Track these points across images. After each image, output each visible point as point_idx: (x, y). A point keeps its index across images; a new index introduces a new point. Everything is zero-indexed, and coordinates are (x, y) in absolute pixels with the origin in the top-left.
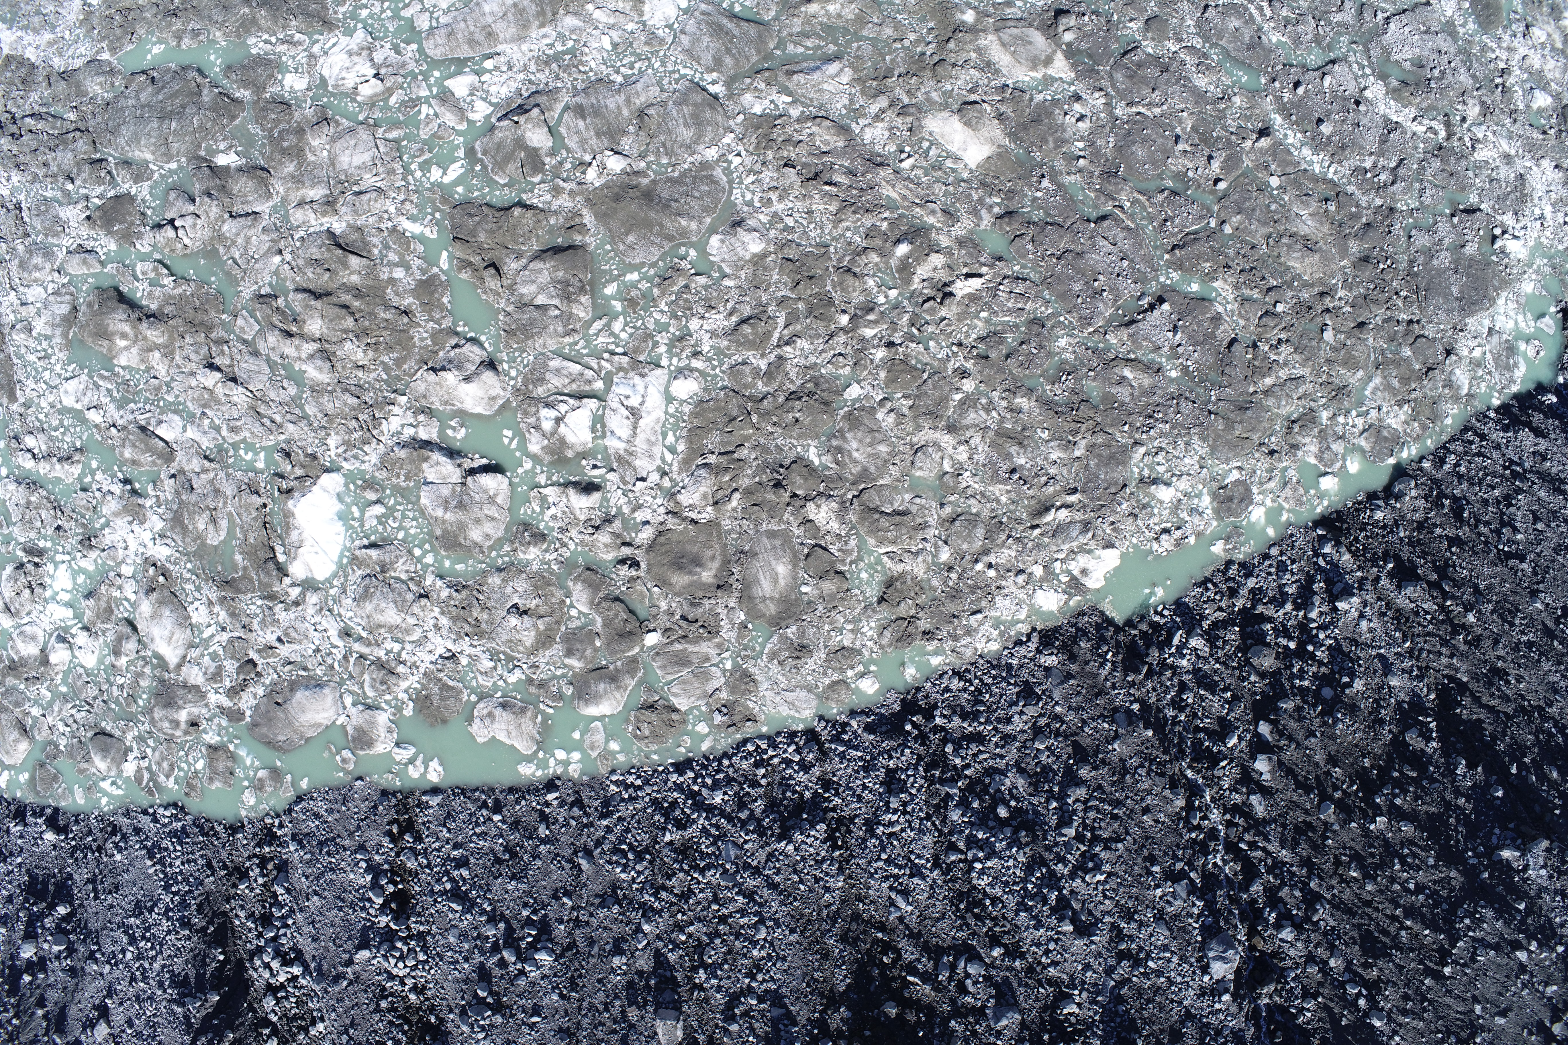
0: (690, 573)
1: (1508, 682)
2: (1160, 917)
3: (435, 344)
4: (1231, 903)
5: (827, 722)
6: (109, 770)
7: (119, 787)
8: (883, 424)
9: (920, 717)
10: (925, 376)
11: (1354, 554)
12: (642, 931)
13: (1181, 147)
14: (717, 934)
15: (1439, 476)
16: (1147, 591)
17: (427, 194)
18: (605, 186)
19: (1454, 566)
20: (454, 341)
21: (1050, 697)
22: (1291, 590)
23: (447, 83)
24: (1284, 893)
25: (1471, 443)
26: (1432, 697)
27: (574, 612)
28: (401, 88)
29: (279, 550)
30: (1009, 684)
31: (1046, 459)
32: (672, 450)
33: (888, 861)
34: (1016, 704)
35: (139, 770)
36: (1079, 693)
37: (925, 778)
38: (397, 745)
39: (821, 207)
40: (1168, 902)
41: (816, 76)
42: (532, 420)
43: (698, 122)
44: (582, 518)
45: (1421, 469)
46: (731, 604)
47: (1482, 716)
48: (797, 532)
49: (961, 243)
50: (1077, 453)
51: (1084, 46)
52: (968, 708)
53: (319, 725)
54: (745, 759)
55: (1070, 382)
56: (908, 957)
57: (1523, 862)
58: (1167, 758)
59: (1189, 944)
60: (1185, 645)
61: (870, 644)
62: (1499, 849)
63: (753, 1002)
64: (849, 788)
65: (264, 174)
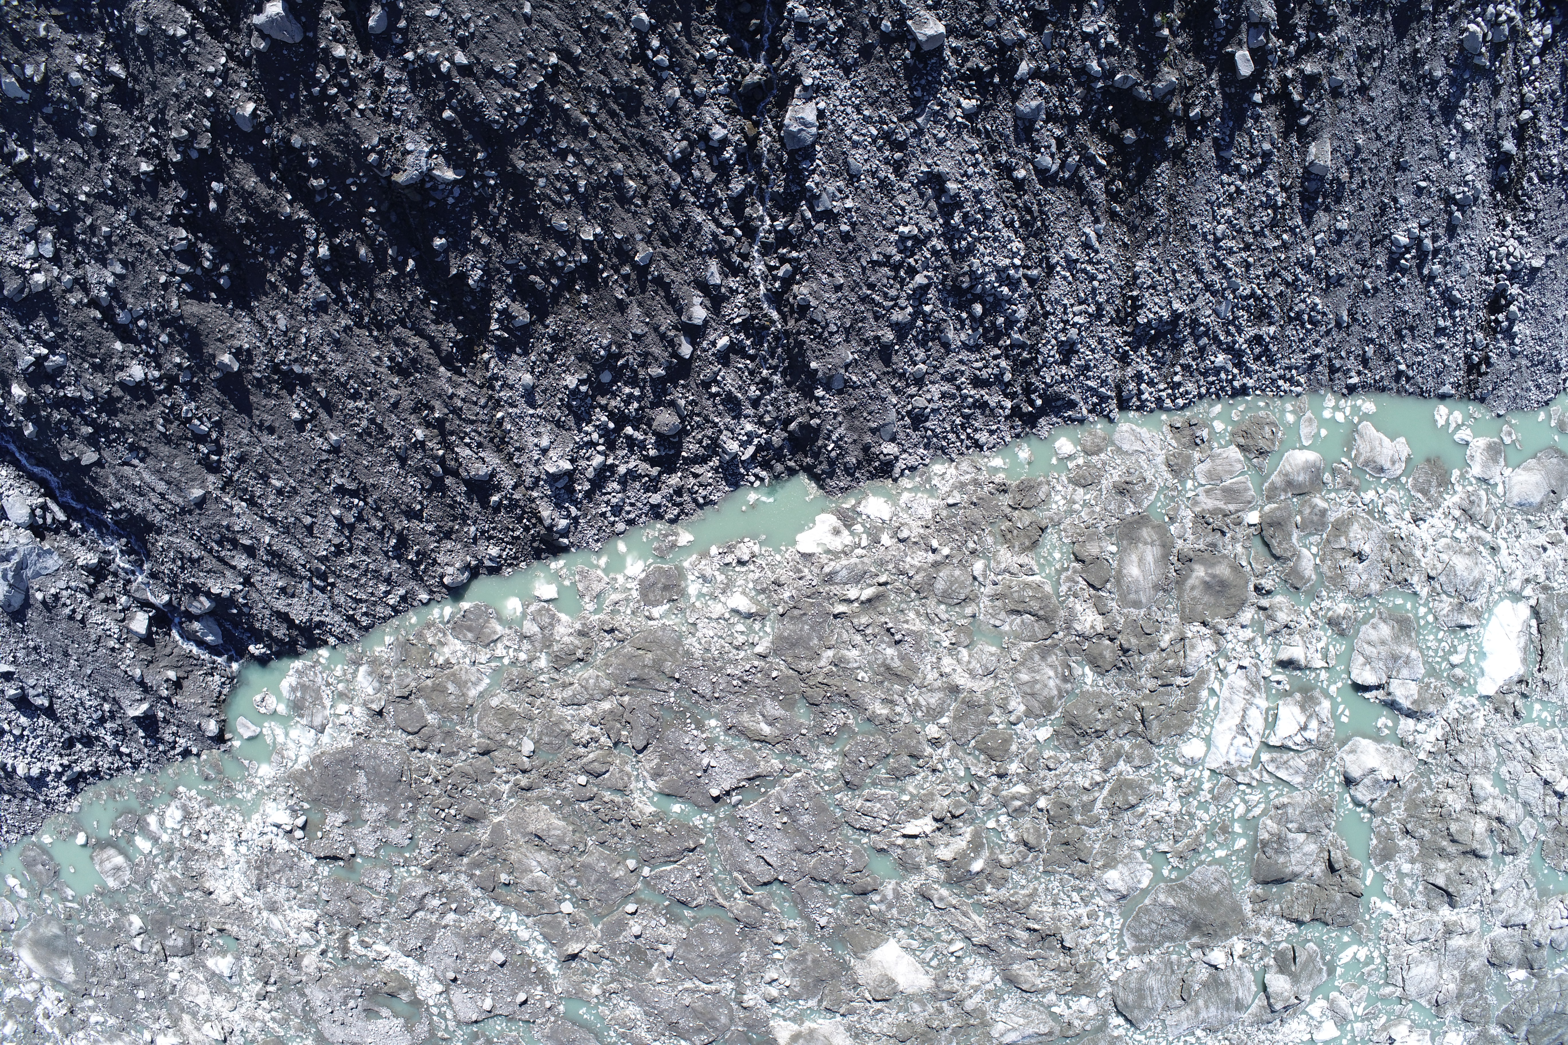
0: (1214, 576)
1: (391, 359)
2: (853, 178)
3: (1389, 804)
5: (1107, 416)
8: (1020, 700)
9: (1024, 410)
10: (973, 743)
11: (535, 514)
13: (669, 949)
14: (1256, 234)
15: (412, 583)
18: (1230, 937)
19: (423, 489)
20: (1375, 805)
21: (898, 413)
22: (614, 487)
24: (710, 177)
25: (365, 615)
26: (486, 356)
27: (1314, 550)
29: (1534, 631)
30: (933, 431)
31: (863, 650)
32: (1212, 692)
33: (1093, 278)
34: (933, 411)
36: (870, 413)
37: (1038, 352)
39: (1044, 909)
40: (840, 191)
41: (1030, 1031)
42: (1324, 729)
43: (1141, 992)
44: (1297, 637)
45: (431, 592)
46: (1180, 542)
47: (433, 327)
48: (1114, 604)
49: (917, 868)
50: (830, 653)
53: (1525, 469)
54: (1187, 392)
55: (827, 725)
56: (1100, 183)
57: (432, 162)
58: (802, 337)
59: (830, 144)
60: (743, 445)
61: (1059, 488)
62: (455, 181)
63: (1244, 167)
64: (1106, 352)
65: (1492, 960)
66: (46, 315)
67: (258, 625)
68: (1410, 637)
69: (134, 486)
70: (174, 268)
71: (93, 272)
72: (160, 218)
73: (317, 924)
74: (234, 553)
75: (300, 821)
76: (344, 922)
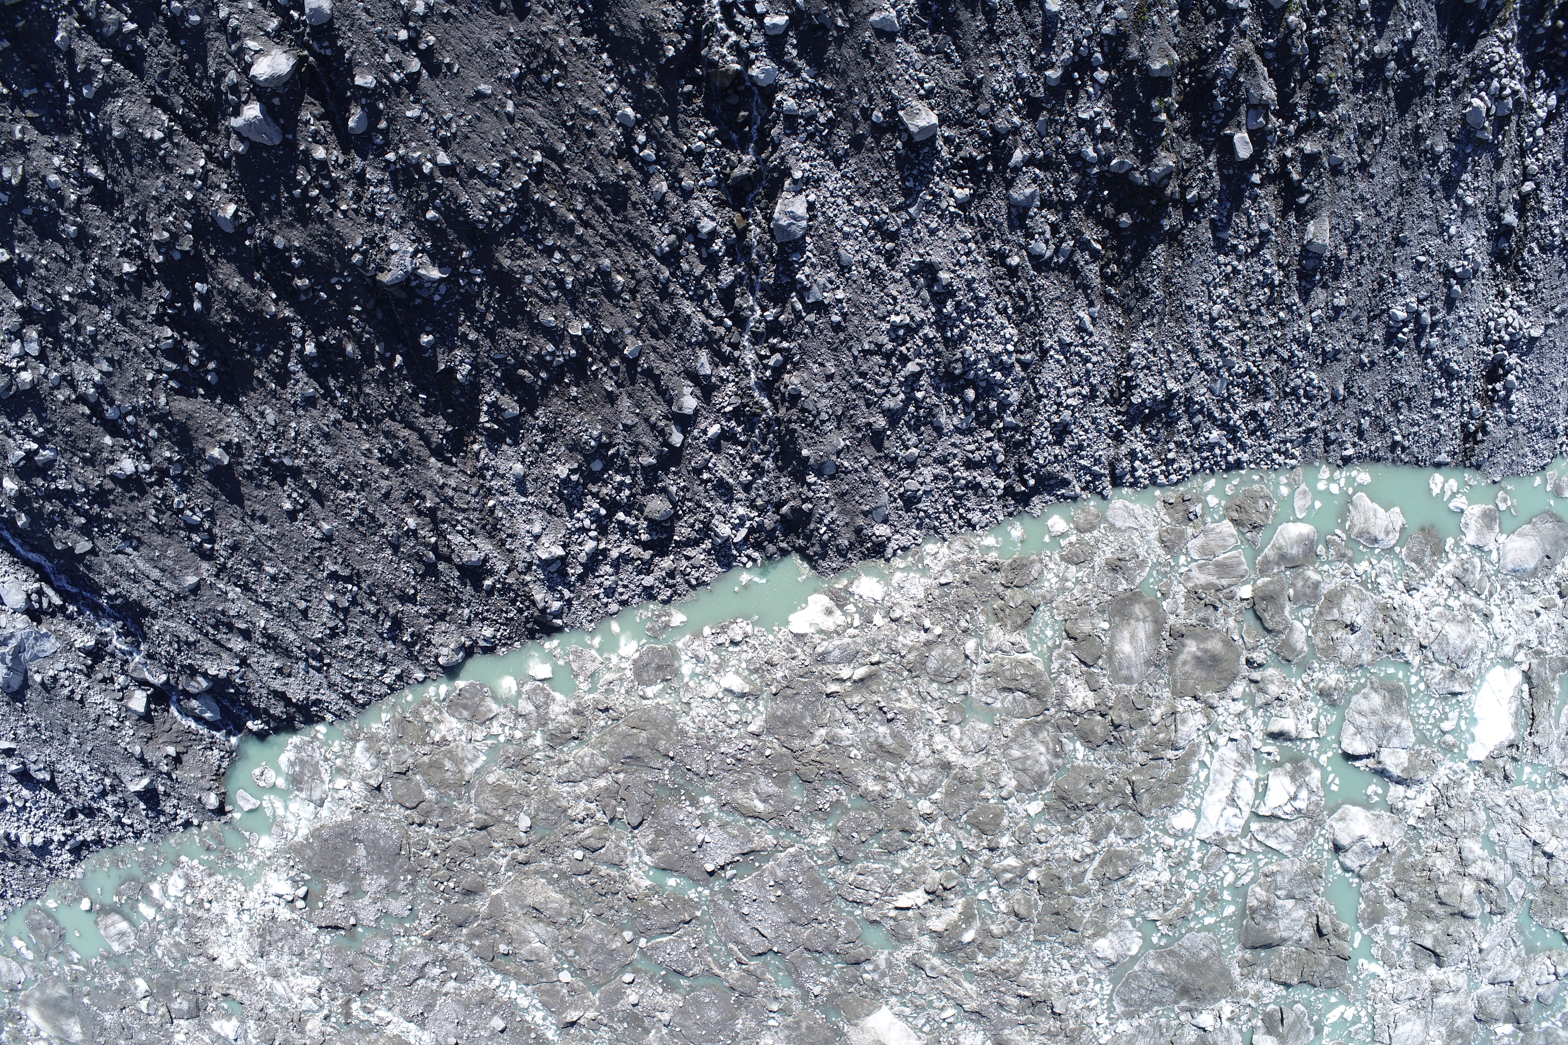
0: (1206, 651)
1: (381, 451)
2: (844, 269)
3: (1378, 869)
5: (1101, 493)
8: (1011, 775)
9: (1017, 489)
10: (964, 817)
11: (529, 597)
13: (666, 1016)
15: (407, 663)
17: (1359, 997)
18: (1218, 1001)
19: (416, 574)
20: (1364, 871)
21: (890, 495)
22: (606, 570)
24: (700, 269)
25: (361, 693)
26: (476, 447)
27: (1307, 622)
29: (1526, 696)
30: (925, 512)
31: (855, 729)
32: (1203, 764)
33: (1087, 360)
34: (925, 493)
36: (862, 497)
37: (1031, 434)
40: (831, 282)
42: (1314, 798)
44: (1288, 709)
45: (427, 671)
46: (1172, 617)
47: (422, 420)
48: (1106, 680)
50: (823, 731)
52: (971, 495)
53: (1520, 535)
54: (1181, 468)
55: (820, 802)
56: (1095, 267)
57: (417, 261)
58: (793, 426)
59: (820, 236)
60: (735, 527)
61: (1052, 565)
62: (441, 280)
63: (1241, 247)
64: (1100, 431)
65: (1480, 1016)
66: (34, 412)
67: (255, 703)
68: (1401, 706)
69: (129, 574)
70: (161, 365)
71: (79, 369)
72: (145, 317)
73: (320, 990)
74: (229, 636)
75: (302, 892)
76: (345, 989)
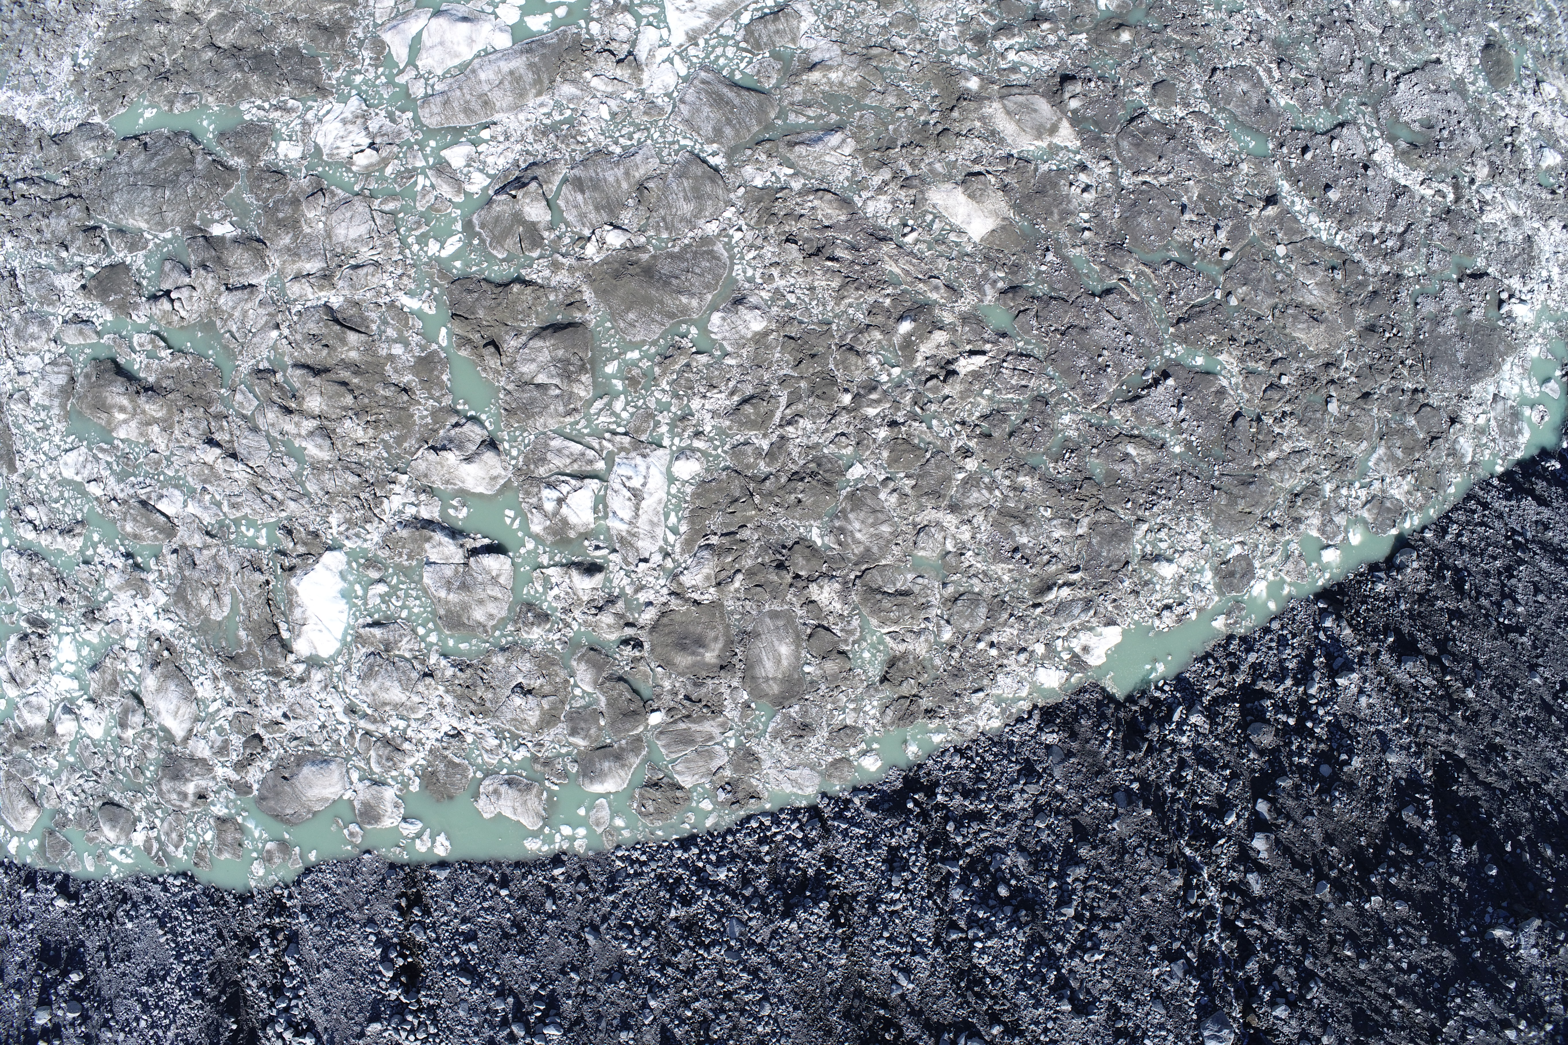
0: (693, 653)
1: (1505, 759)
2: (1157, 996)
3: (435, 422)
4: (1227, 981)
5: (830, 798)
6: (118, 839)
7: (128, 856)
8: (886, 504)
9: (922, 795)
10: (928, 455)
11: (1355, 628)
12: (649, 1007)
13: (1187, 217)
14: (723, 1010)
15: (1441, 546)
16: (1148, 667)
17: (425, 268)
18: (605, 261)
19: (1454, 640)
20: (454, 420)
21: (1051, 775)
22: (1291, 665)
23: (443, 153)
24: (1279, 971)
25: (1474, 512)
26: (1429, 774)
27: (578, 692)
28: (397, 158)
29: (283, 626)
30: (1010, 761)
31: (1048, 537)
32: (675, 531)
34: (1016, 782)
35: (148, 840)
36: (1079, 771)
37: (926, 856)
38: (404, 819)
39: (824, 283)
40: (1165, 981)
41: (818, 148)
42: (534, 500)
43: (698, 196)
44: (585, 598)
45: (1423, 539)
46: (735, 684)
47: (1479, 793)
48: (799, 613)
49: (965, 319)
50: (1080, 531)
51: (1089, 113)
52: (969, 786)
53: (326, 800)
54: (749, 835)
55: (1073, 460)
56: (909, 1034)
57: (1514, 942)
58: (1166, 837)
59: (1185, 1023)
60: (1185, 722)
61: (872, 723)
62: (1491, 928)
64: (851, 866)
65: (260, 246)
68: (447, 611)
73: (1481, 209)
75: (1504, 308)
76: (1461, 214)
